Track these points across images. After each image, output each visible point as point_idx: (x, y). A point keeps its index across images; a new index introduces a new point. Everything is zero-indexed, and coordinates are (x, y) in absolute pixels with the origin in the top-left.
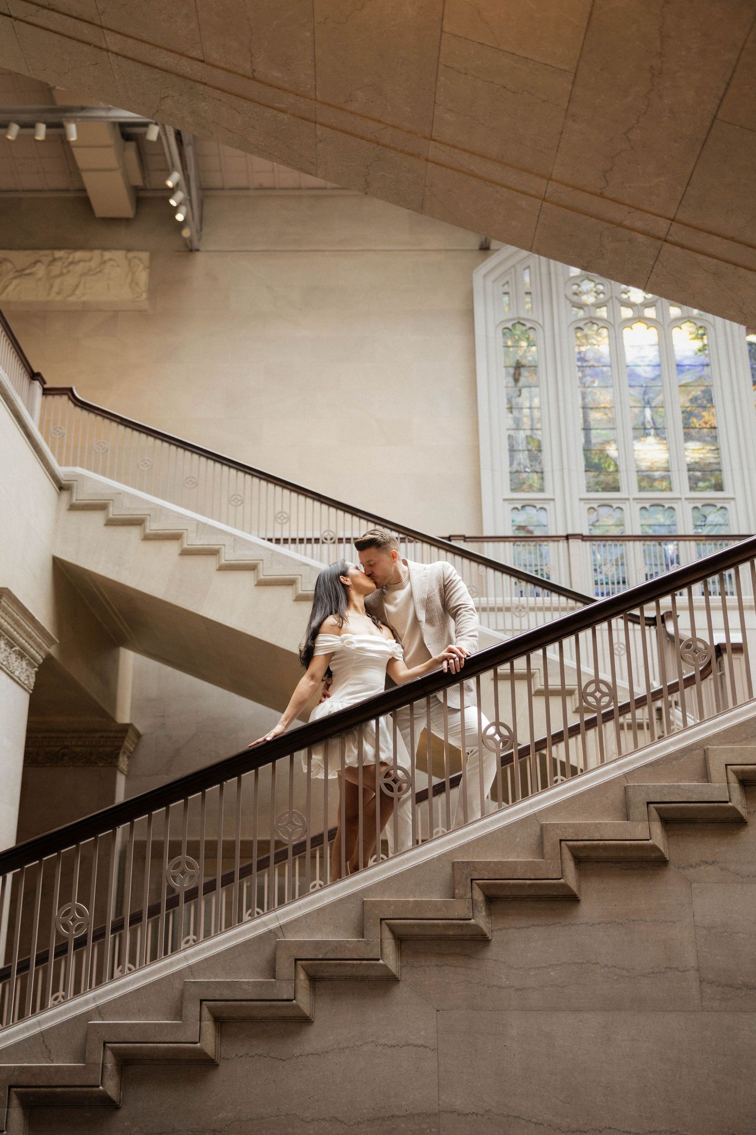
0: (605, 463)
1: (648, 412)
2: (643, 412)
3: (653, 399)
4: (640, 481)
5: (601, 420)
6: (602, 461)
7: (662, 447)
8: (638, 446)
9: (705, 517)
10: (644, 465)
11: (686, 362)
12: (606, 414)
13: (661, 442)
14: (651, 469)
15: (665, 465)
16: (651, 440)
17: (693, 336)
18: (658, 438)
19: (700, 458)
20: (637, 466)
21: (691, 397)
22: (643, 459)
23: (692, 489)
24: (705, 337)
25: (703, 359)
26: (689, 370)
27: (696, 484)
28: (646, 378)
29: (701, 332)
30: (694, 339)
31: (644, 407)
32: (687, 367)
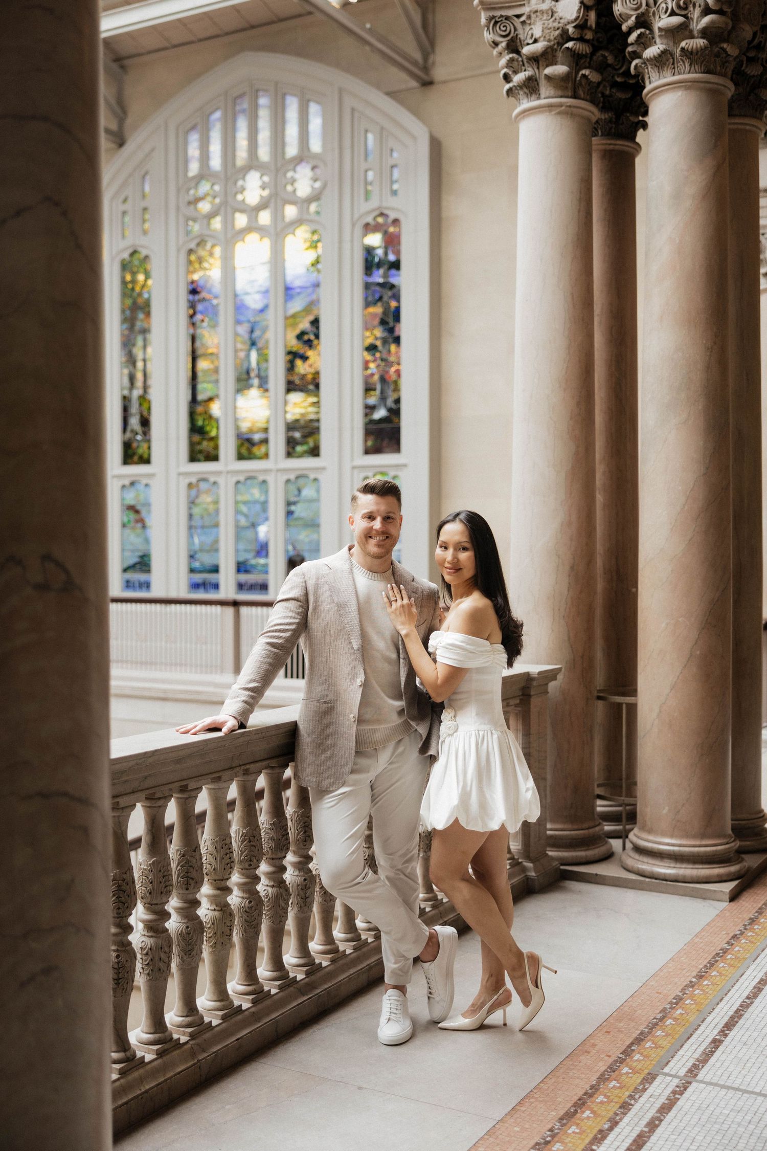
0: (208, 425)
1: (254, 355)
2: (248, 356)
3: (260, 337)
4: (239, 447)
5: (209, 370)
6: (207, 422)
7: (264, 401)
8: (241, 401)
9: (299, 491)
10: (245, 426)
11: (297, 283)
12: (212, 362)
13: (263, 394)
14: (251, 431)
15: (264, 426)
16: (254, 392)
17: (308, 244)
18: (262, 389)
19: (303, 415)
20: (237, 428)
21: (298, 331)
22: (244, 418)
23: (289, 455)
24: (320, 245)
25: (314, 277)
26: (299, 294)
27: (293, 448)
28: (254, 310)
29: (316, 238)
30: (307, 249)
31: (249, 350)
32: (298, 290)
